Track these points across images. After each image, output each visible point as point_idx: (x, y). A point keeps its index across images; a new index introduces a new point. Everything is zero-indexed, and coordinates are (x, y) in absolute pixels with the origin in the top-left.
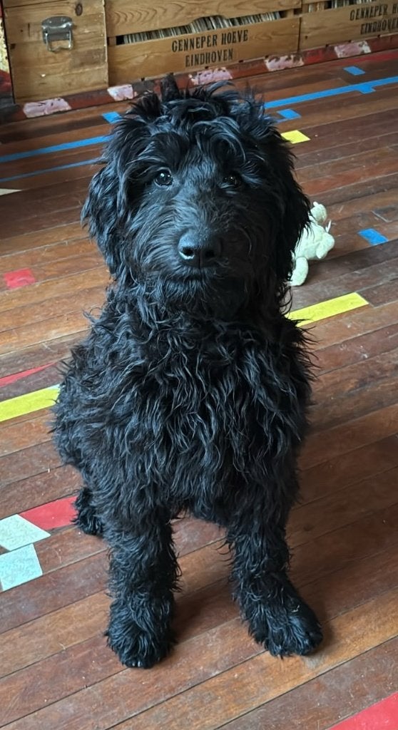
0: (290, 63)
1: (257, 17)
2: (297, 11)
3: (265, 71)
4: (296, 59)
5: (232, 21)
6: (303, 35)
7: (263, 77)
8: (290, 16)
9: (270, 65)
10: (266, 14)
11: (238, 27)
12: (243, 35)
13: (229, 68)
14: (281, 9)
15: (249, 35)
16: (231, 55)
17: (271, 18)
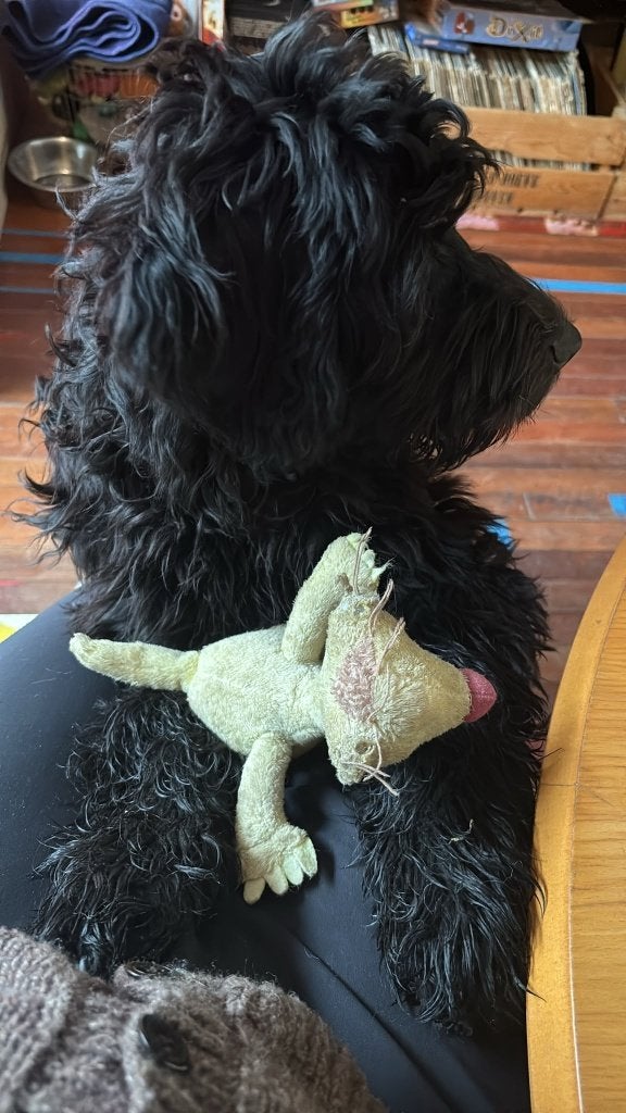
0: (579, 230)
1: (560, 163)
2: (613, 168)
3: (542, 230)
4: (589, 227)
5: (525, 162)
6: (613, 197)
7: (539, 237)
8: (604, 172)
9: (552, 226)
10: (573, 163)
11: (531, 169)
12: (532, 181)
13: (498, 217)
14: (594, 161)
15: (539, 182)
16: (509, 199)
17: (577, 168)
